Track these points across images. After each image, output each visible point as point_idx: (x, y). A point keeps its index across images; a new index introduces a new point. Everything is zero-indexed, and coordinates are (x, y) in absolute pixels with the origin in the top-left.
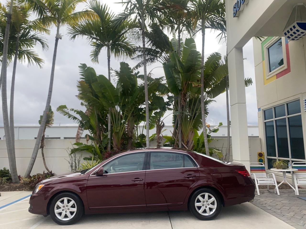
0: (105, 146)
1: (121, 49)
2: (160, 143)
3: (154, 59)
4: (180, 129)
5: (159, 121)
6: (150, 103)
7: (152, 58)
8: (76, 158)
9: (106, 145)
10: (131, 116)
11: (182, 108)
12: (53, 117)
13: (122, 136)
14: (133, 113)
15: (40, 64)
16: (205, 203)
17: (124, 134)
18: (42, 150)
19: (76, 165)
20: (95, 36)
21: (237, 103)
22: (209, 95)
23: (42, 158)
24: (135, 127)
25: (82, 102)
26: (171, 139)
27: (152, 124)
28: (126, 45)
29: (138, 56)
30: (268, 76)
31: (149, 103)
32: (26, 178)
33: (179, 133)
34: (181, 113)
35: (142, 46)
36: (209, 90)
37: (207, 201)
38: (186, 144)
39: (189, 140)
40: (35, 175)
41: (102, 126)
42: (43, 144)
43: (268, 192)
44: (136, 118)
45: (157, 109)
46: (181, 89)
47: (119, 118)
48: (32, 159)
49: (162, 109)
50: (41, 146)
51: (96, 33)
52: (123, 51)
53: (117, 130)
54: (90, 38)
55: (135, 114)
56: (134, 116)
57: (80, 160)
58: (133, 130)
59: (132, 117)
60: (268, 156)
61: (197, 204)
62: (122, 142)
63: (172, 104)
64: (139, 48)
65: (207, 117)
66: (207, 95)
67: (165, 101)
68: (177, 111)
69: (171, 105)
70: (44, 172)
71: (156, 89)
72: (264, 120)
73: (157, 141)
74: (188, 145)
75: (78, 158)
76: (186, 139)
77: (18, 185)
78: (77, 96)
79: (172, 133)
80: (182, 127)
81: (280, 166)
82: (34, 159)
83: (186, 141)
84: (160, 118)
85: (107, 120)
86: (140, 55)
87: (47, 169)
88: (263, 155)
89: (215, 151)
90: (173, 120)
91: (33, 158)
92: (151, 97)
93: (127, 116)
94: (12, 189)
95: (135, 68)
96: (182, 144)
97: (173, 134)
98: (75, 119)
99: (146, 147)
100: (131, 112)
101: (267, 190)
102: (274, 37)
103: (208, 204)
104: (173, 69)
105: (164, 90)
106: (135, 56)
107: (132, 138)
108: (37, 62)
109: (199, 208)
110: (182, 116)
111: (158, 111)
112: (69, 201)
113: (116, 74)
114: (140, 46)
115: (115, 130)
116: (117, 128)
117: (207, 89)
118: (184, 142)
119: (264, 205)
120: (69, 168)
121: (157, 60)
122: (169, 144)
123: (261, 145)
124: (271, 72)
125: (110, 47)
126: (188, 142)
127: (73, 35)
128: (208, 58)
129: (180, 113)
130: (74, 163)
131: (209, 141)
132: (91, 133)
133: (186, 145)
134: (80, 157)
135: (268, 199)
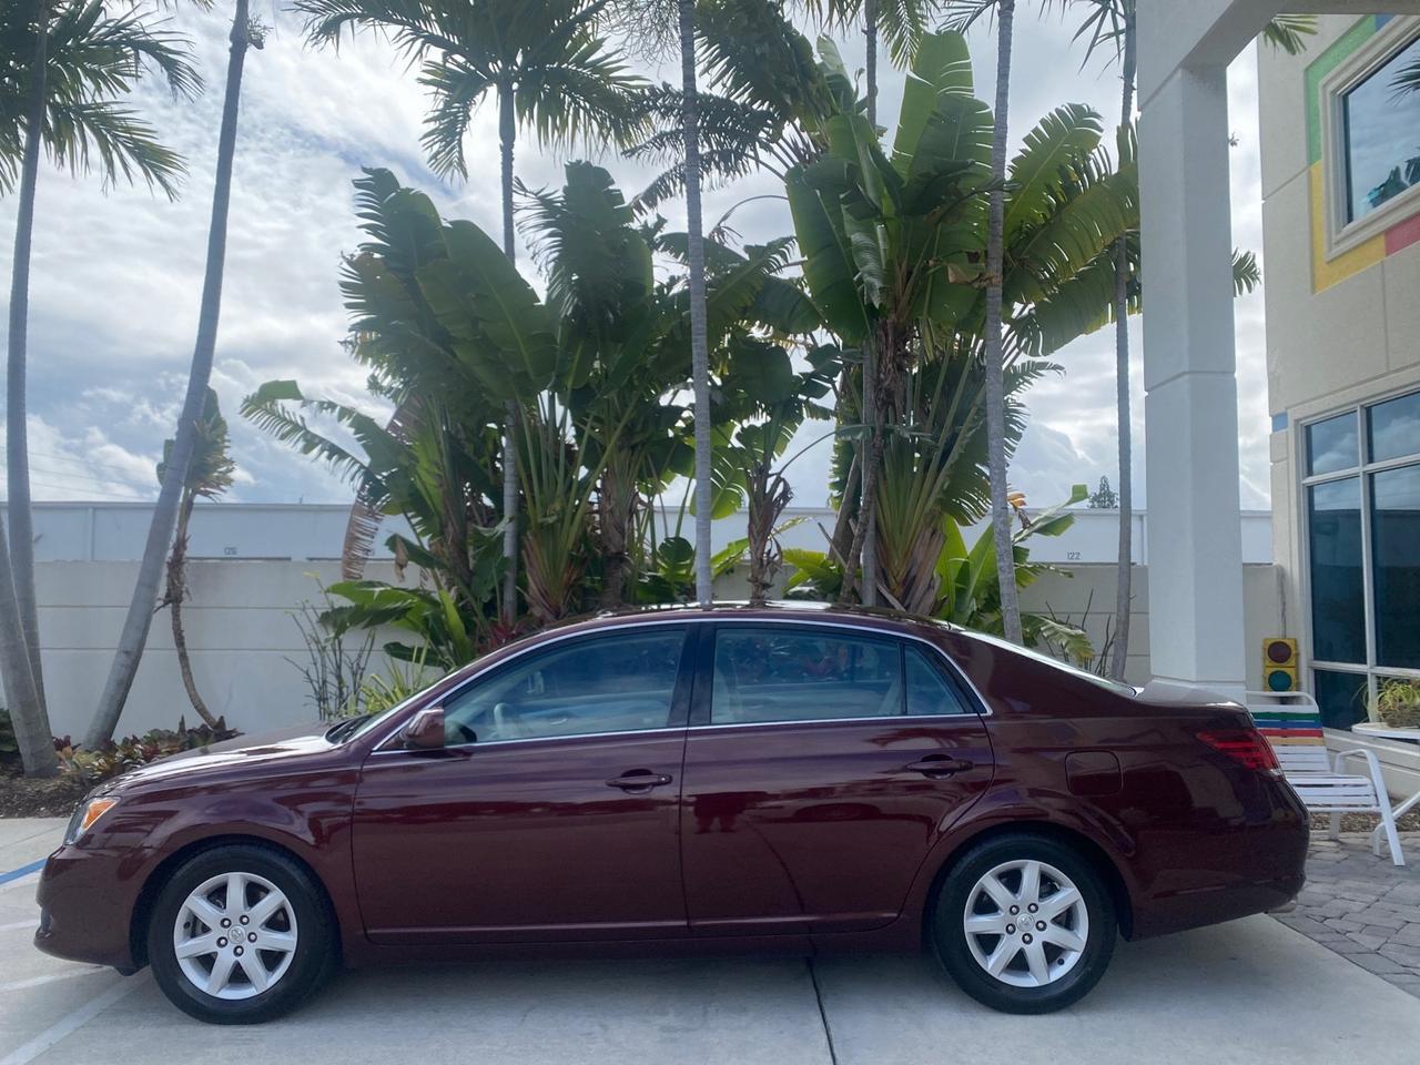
0: (486, 598)
1: (574, 100)
2: (766, 586)
3: (740, 155)
4: (872, 514)
5: (763, 472)
6: (718, 381)
7: (732, 151)
8: (344, 657)
9: (494, 591)
10: (620, 449)
11: (882, 405)
12: (227, 447)
13: (576, 546)
14: (629, 430)
15: (167, 177)
16: (1022, 917)
17: (584, 538)
18: (176, 615)
19: (345, 690)
20: (437, 31)
21: (1187, 370)
22: (1025, 340)
23: (176, 654)
24: (641, 502)
25: (373, 377)
26: (824, 565)
27: (725, 491)
28: (598, 79)
29: (661, 140)
30: (1338, 243)
31: (711, 380)
32: (89, 752)
33: (867, 537)
34: (877, 432)
35: (678, 85)
36: (1026, 312)
37: (1033, 908)
38: (899, 591)
39: (912, 574)
40: (135, 741)
41: (476, 498)
42: (176, 582)
43: (1332, 844)
44: (646, 458)
45: (753, 411)
46: (881, 305)
47: (557, 454)
48: (124, 656)
49: (778, 411)
50: (168, 595)
51: (444, 15)
52: (582, 111)
53: (545, 516)
54: (414, 40)
55: (637, 439)
56: (636, 445)
57: (362, 666)
58: (631, 520)
59: (625, 452)
60: (1316, 658)
61: (975, 924)
62: (573, 579)
63: (829, 385)
64: (663, 95)
65: (1013, 450)
66: (1014, 342)
67: (795, 373)
68: (858, 421)
69: (829, 389)
70: (182, 723)
71: (749, 304)
72: (1305, 472)
73: (750, 575)
74: (912, 598)
75: (354, 656)
76: (898, 568)
77: (49, 786)
78: (351, 343)
79: (827, 535)
80: (881, 505)
81: (1408, 710)
82: (132, 659)
83: (898, 578)
84: (767, 457)
85: (498, 465)
86: (666, 134)
87: (202, 711)
88: (1294, 652)
89: (1053, 627)
90: (837, 473)
91: (127, 653)
92: (724, 352)
93: (601, 446)
94: (19, 806)
95: (642, 202)
96: (878, 591)
97: (834, 542)
98: (335, 457)
99: (694, 600)
100: (621, 426)
101: (1327, 837)
102: (1398, 18)
103: (1041, 925)
104: (842, 196)
105: (789, 311)
106: (642, 135)
107: (623, 560)
108: (151, 166)
109: (989, 942)
110: (885, 446)
111: (760, 420)
112: (253, 894)
113: (544, 217)
114: (666, 86)
115: (536, 515)
116: (545, 506)
117: (1018, 307)
118: (888, 586)
119: (1337, 925)
120: (305, 705)
121: (756, 159)
122: (811, 591)
123: (1284, 604)
124: (1351, 225)
125: (515, 86)
126: (908, 584)
127: (320, 21)
128: (1028, 140)
129: (873, 429)
130: (332, 679)
131: (1021, 576)
132: (418, 531)
133: (898, 599)
134: (362, 650)
135: (1349, 889)
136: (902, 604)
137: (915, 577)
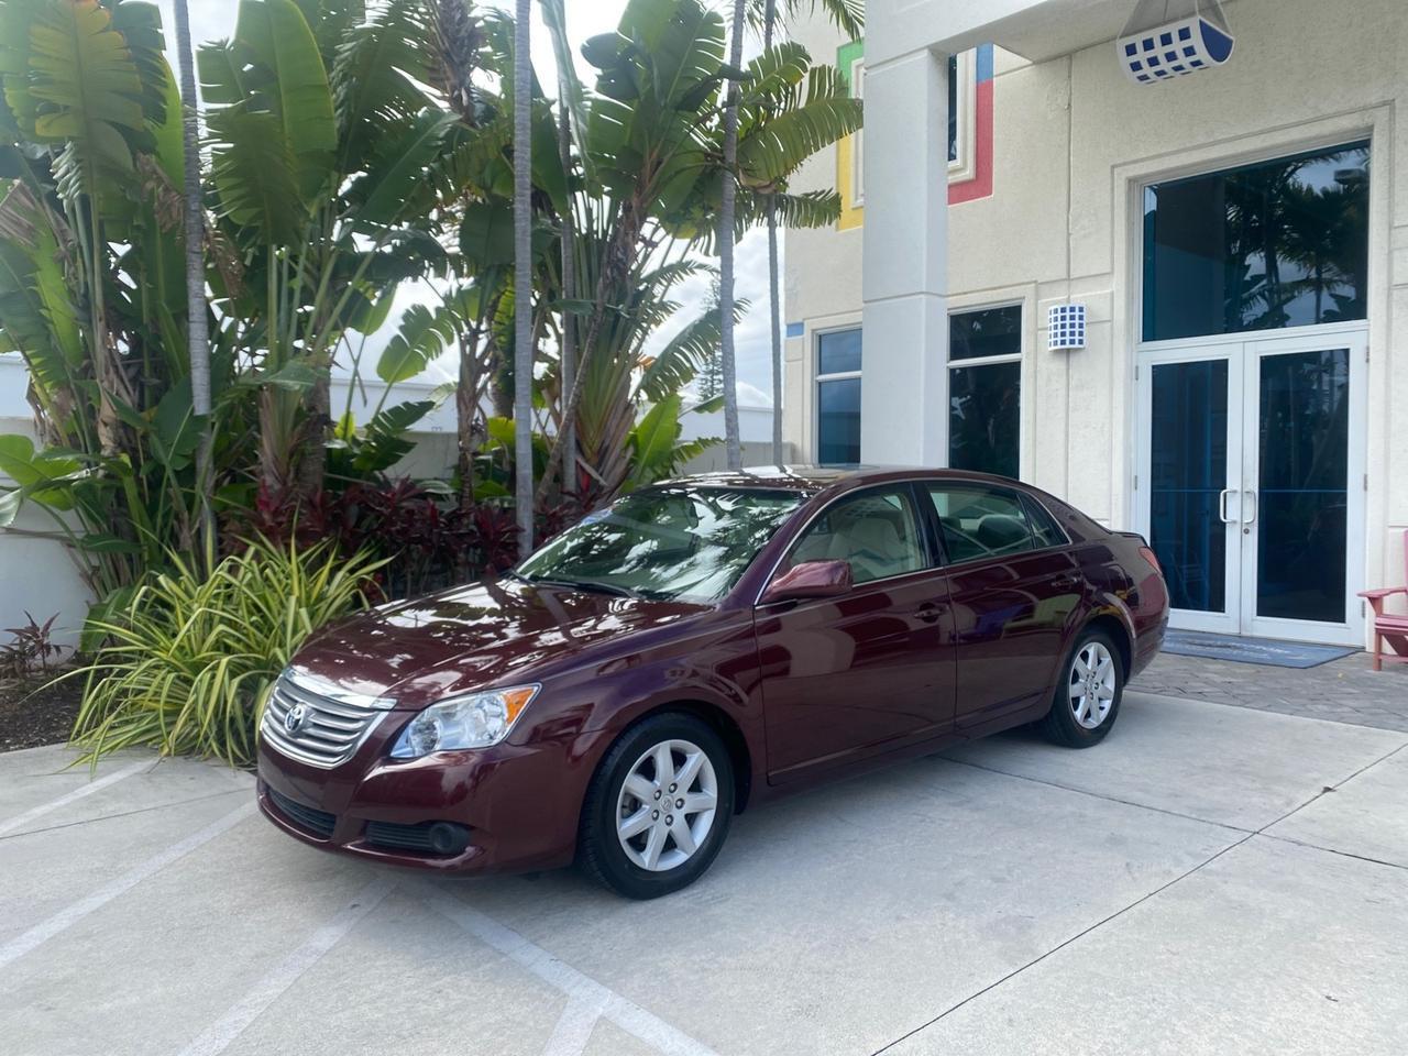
5: (475, 335)
21: (924, 290)
37: (1094, 675)
38: (595, 460)
39: (605, 445)
61: (1072, 691)
72: (817, 371)
76: (593, 441)
83: (593, 449)
96: (577, 463)
103: (1096, 686)
109: (1076, 702)
118: (588, 451)
126: (602, 455)
133: (593, 467)
136: (597, 471)
137: (609, 446)
